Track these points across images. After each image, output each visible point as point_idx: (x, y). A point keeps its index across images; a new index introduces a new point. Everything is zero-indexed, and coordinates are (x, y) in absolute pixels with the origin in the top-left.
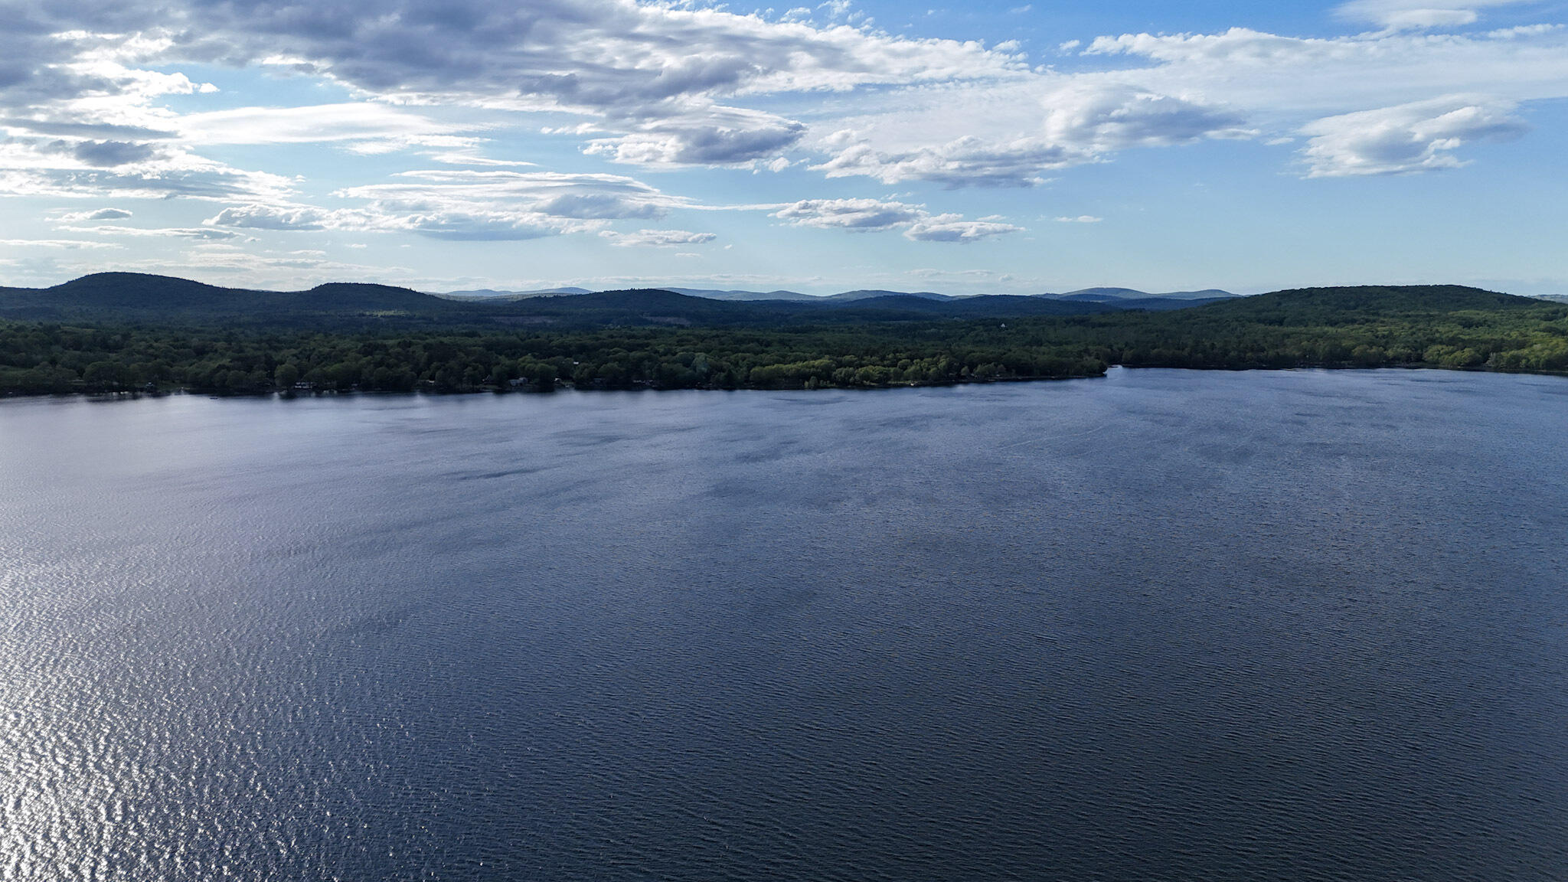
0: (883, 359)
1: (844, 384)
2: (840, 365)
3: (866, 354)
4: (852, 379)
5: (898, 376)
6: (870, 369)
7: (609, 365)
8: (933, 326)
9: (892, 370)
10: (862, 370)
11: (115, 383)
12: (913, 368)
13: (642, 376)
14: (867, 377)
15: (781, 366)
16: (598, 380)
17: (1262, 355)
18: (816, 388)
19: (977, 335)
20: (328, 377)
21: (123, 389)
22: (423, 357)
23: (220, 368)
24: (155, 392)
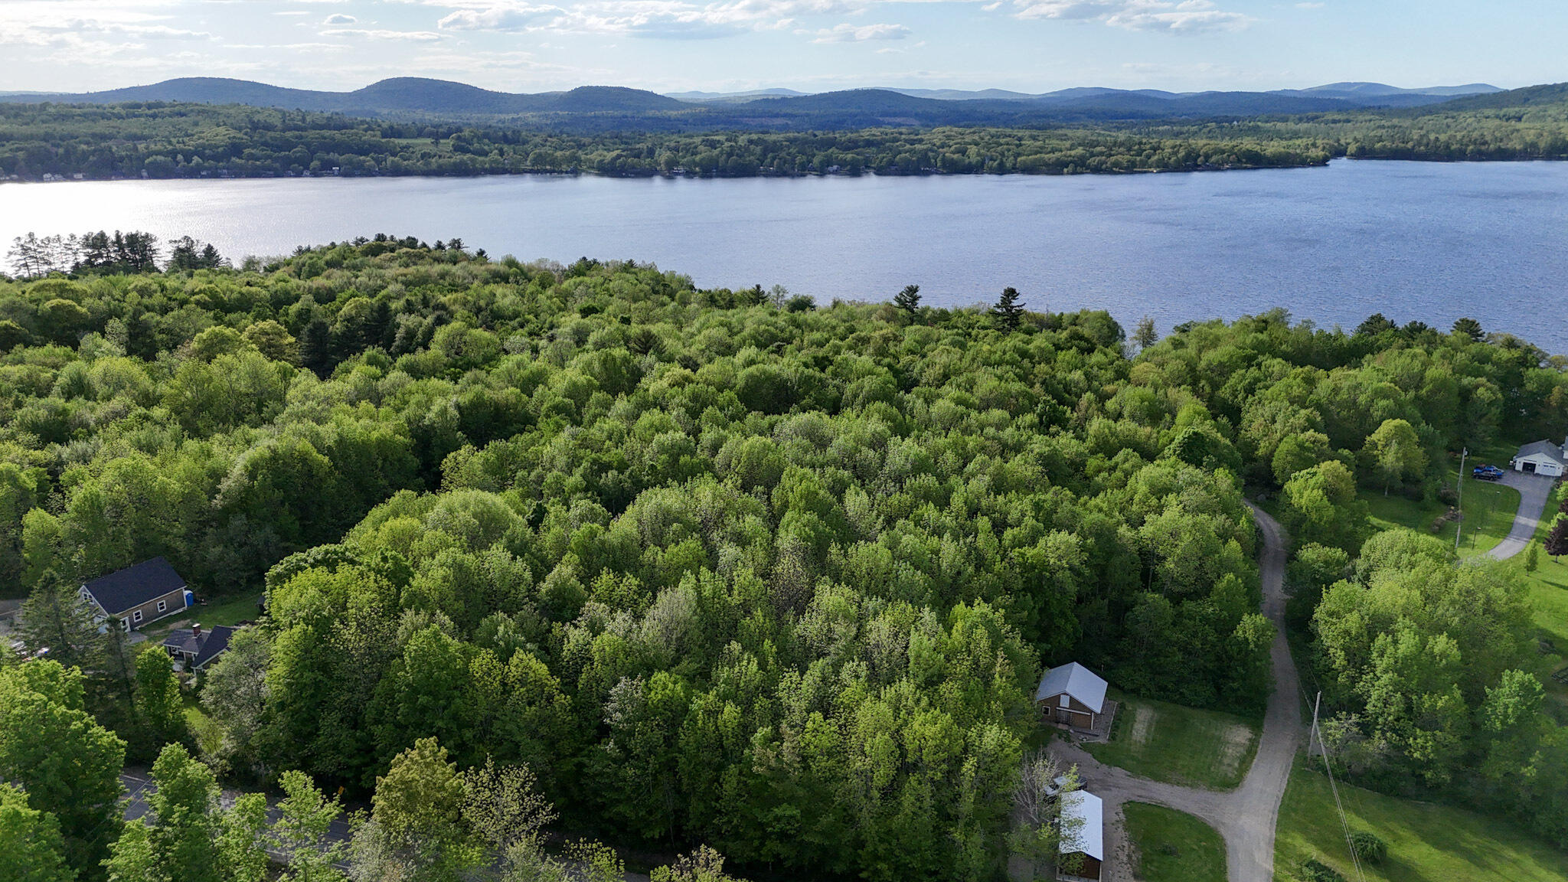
0: (1129, 150)
1: (1097, 170)
2: (1092, 155)
3: (1115, 145)
4: (1104, 166)
5: (1144, 164)
6: (1119, 157)
7: (903, 155)
8: (1165, 123)
9: (1138, 158)
10: (1113, 159)
11: (548, 167)
12: (1156, 157)
13: (929, 164)
14: (1116, 164)
15: (1043, 155)
16: (893, 168)
17: (1483, 148)
18: (1074, 173)
19: (1209, 132)
20: (696, 164)
21: (554, 171)
22: (758, 149)
23: (619, 157)
24: (575, 173)
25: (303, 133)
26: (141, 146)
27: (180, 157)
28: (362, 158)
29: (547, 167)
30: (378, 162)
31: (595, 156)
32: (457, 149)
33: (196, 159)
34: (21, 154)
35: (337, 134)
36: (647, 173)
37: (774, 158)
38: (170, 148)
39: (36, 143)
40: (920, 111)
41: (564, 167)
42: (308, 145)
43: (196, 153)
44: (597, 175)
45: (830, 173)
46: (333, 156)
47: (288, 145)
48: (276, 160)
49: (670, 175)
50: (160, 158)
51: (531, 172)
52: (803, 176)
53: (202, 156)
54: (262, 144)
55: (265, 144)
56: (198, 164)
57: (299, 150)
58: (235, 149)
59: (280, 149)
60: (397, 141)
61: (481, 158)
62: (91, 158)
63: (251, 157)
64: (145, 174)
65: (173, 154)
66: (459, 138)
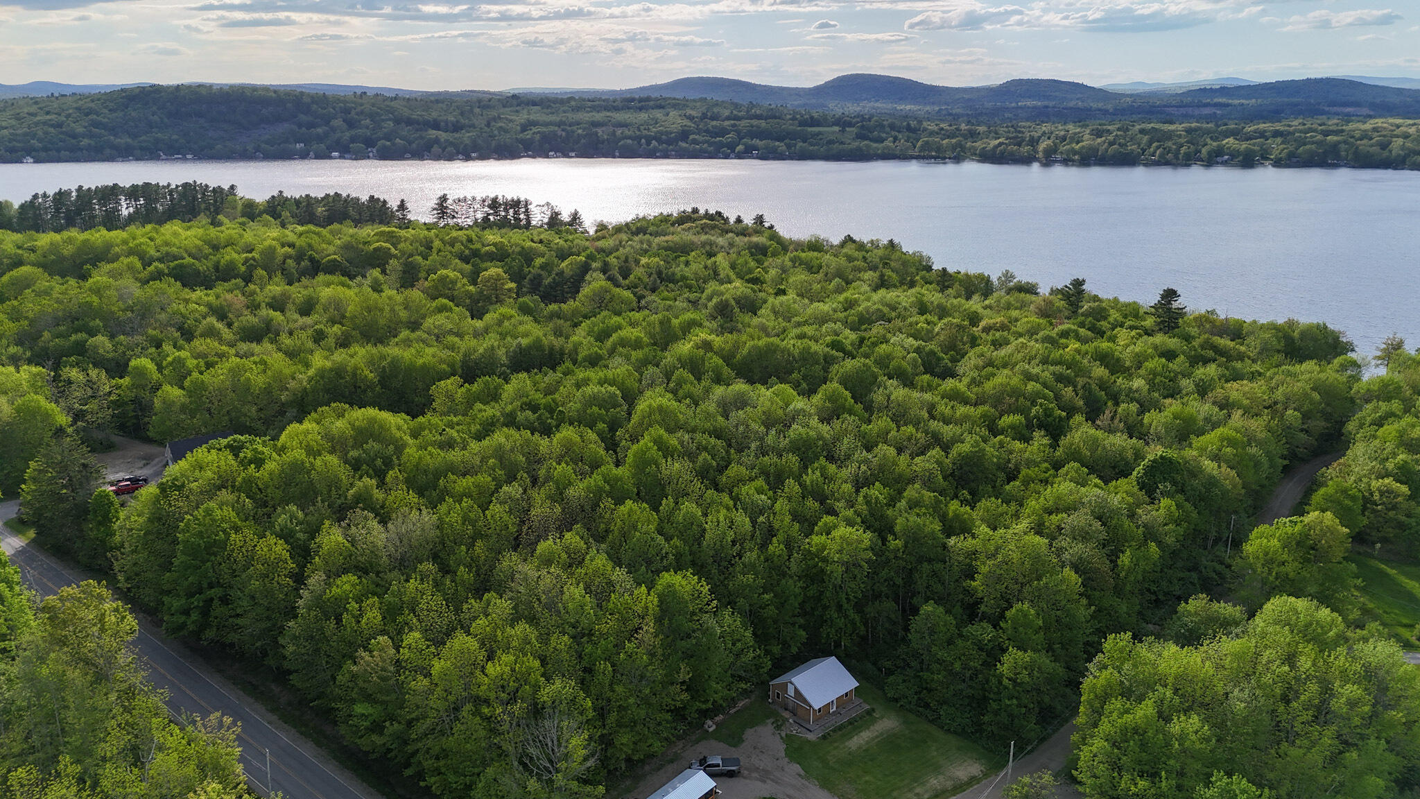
7: (1308, 147)
13: (1337, 156)
16: (1296, 159)
20: (1075, 152)
21: (938, 157)
22: (1146, 138)
23: (1000, 144)
24: (958, 159)
25: (737, 123)
26: (619, 132)
27: (643, 141)
28: (777, 143)
29: (934, 154)
30: (789, 146)
31: (979, 145)
32: (861, 137)
33: (654, 143)
34: (537, 137)
35: (763, 123)
36: (1026, 161)
37: (1158, 148)
38: (638, 133)
39: (552, 128)
40: (1378, 101)
41: (948, 154)
42: (738, 132)
43: (655, 138)
44: (979, 161)
45: (1218, 163)
46: (756, 142)
47: (723, 132)
48: (710, 144)
49: (1048, 162)
50: (629, 141)
51: (917, 158)
52: (1188, 165)
53: (660, 141)
54: (705, 131)
55: (707, 131)
56: (655, 147)
57: (731, 136)
58: (684, 135)
59: (717, 135)
60: (810, 129)
61: (875, 145)
62: (583, 141)
63: (695, 142)
64: (617, 154)
65: (638, 138)
66: (863, 127)
